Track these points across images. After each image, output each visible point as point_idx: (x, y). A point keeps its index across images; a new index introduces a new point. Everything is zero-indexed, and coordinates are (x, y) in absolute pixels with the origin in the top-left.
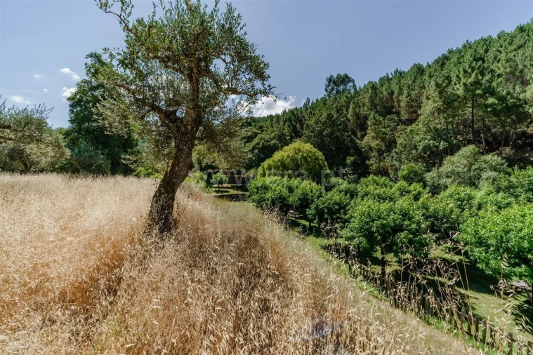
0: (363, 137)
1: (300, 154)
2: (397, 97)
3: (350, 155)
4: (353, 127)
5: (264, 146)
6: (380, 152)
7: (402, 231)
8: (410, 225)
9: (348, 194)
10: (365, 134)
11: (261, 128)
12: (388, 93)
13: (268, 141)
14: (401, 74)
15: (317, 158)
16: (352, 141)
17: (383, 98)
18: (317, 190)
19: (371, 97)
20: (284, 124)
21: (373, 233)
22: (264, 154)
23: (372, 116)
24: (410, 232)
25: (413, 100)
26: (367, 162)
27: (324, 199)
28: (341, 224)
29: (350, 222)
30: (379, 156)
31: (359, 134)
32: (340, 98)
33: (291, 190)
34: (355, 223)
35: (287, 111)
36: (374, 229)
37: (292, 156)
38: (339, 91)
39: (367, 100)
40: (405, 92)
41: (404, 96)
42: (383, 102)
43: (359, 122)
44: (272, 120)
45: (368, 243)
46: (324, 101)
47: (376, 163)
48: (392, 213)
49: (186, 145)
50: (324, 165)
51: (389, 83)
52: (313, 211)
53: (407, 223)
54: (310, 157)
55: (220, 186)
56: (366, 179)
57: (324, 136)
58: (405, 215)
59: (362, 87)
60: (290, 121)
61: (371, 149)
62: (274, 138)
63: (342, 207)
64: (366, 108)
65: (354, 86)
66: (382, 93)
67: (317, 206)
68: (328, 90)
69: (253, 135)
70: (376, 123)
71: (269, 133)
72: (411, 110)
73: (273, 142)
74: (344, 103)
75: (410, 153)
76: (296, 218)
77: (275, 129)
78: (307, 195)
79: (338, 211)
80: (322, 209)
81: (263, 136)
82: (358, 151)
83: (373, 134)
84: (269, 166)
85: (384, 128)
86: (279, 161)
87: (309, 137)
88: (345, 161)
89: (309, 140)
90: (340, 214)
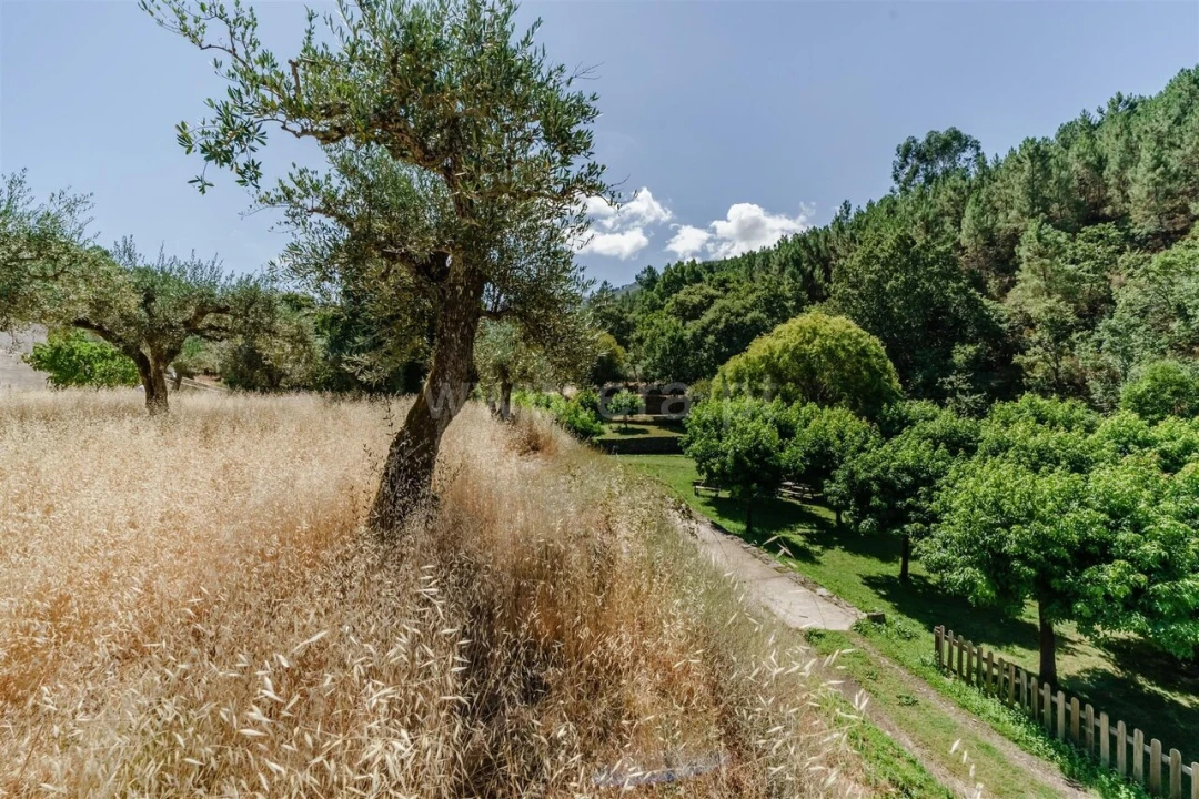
0: (1004, 290)
1: (816, 342)
2: (1119, 175)
3: (963, 340)
4: (974, 266)
5: (729, 327)
6: (1061, 331)
7: (1109, 559)
8: (1137, 544)
9: (942, 445)
10: (1013, 283)
11: (723, 283)
12: (1087, 165)
13: (738, 315)
14: (1133, 106)
15: (864, 352)
16: (972, 304)
17: (1069, 180)
18: (857, 434)
19: (1030, 182)
20: (782, 270)
21: (1006, 558)
22: (729, 344)
23: (1031, 232)
24: (1137, 564)
25: (1176, 177)
26: (1017, 359)
27: (869, 457)
28: (919, 526)
29: (940, 521)
30: (1057, 340)
31: (993, 284)
32: (937, 194)
33: (786, 431)
34: (952, 528)
35: (790, 238)
36: (1010, 547)
37: (796, 348)
38: (934, 175)
39: (1018, 192)
40: (1146, 156)
41: (1142, 168)
42: (1068, 193)
43: (992, 252)
44: (751, 264)
45: (991, 585)
46: (891, 206)
47: (1045, 359)
48: (1074, 505)
49: (455, 330)
50: (884, 369)
51: (1090, 136)
52: (843, 486)
53: (1125, 536)
54: (843, 348)
55: (629, 418)
56: (1008, 406)
57: (887, 295)
58: (1119, 513)
59: (1002, 157)
60: (797, 263)
61: (1029, 323)
62: (754, 306)
63: (923, 479)
64: (1014, 213)
65: (980, 159)
66: (1065, 167)
67: (852, 474)
68: (902, 177)
69: (705, 301)
70: (1046, 250)
71: (743, 294)
72: (1168, 205)
73: (750, 315)
74: (948, 207)
75: (1162, 329)
76: (805, 501)
77: (757, 285)
78: (828, 444)
79: (911, 490)
80: (865, 483)
81: (727, 302)
82: (988, 330)
83: (1036, 282)
84: (737, 372)
85: (1073, 262)
86: (762, 359)
87: (845, 299)
88: (950, 356)
89: (845, 306)
90: (917, 498)
